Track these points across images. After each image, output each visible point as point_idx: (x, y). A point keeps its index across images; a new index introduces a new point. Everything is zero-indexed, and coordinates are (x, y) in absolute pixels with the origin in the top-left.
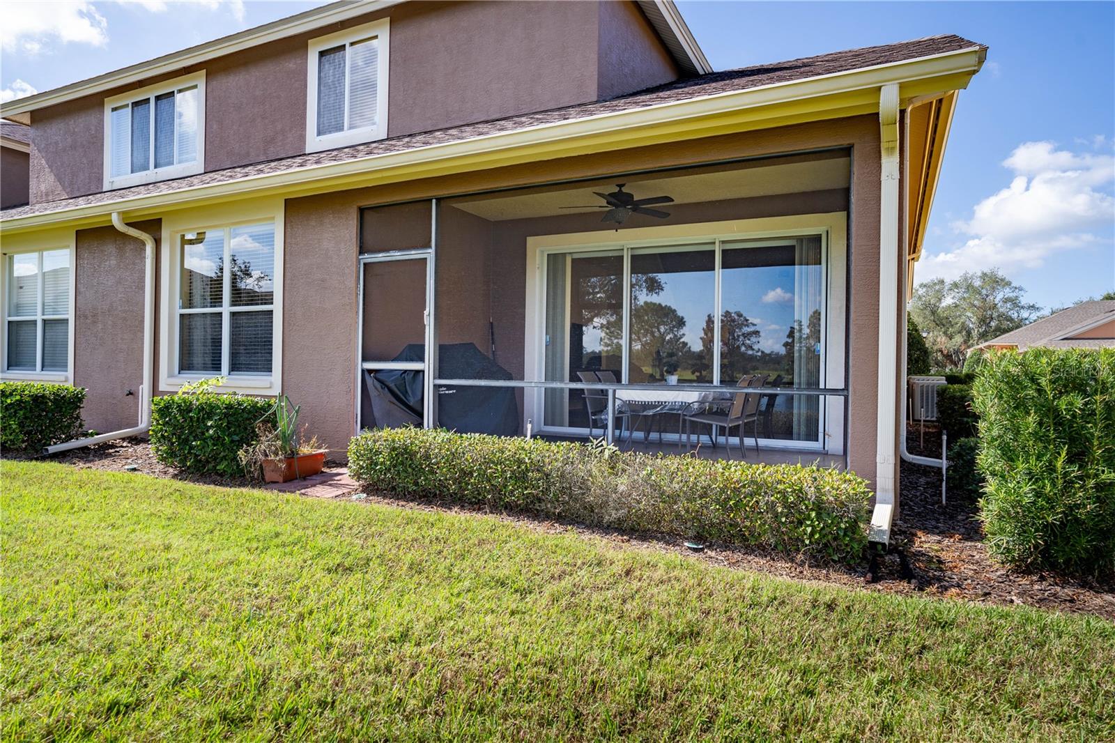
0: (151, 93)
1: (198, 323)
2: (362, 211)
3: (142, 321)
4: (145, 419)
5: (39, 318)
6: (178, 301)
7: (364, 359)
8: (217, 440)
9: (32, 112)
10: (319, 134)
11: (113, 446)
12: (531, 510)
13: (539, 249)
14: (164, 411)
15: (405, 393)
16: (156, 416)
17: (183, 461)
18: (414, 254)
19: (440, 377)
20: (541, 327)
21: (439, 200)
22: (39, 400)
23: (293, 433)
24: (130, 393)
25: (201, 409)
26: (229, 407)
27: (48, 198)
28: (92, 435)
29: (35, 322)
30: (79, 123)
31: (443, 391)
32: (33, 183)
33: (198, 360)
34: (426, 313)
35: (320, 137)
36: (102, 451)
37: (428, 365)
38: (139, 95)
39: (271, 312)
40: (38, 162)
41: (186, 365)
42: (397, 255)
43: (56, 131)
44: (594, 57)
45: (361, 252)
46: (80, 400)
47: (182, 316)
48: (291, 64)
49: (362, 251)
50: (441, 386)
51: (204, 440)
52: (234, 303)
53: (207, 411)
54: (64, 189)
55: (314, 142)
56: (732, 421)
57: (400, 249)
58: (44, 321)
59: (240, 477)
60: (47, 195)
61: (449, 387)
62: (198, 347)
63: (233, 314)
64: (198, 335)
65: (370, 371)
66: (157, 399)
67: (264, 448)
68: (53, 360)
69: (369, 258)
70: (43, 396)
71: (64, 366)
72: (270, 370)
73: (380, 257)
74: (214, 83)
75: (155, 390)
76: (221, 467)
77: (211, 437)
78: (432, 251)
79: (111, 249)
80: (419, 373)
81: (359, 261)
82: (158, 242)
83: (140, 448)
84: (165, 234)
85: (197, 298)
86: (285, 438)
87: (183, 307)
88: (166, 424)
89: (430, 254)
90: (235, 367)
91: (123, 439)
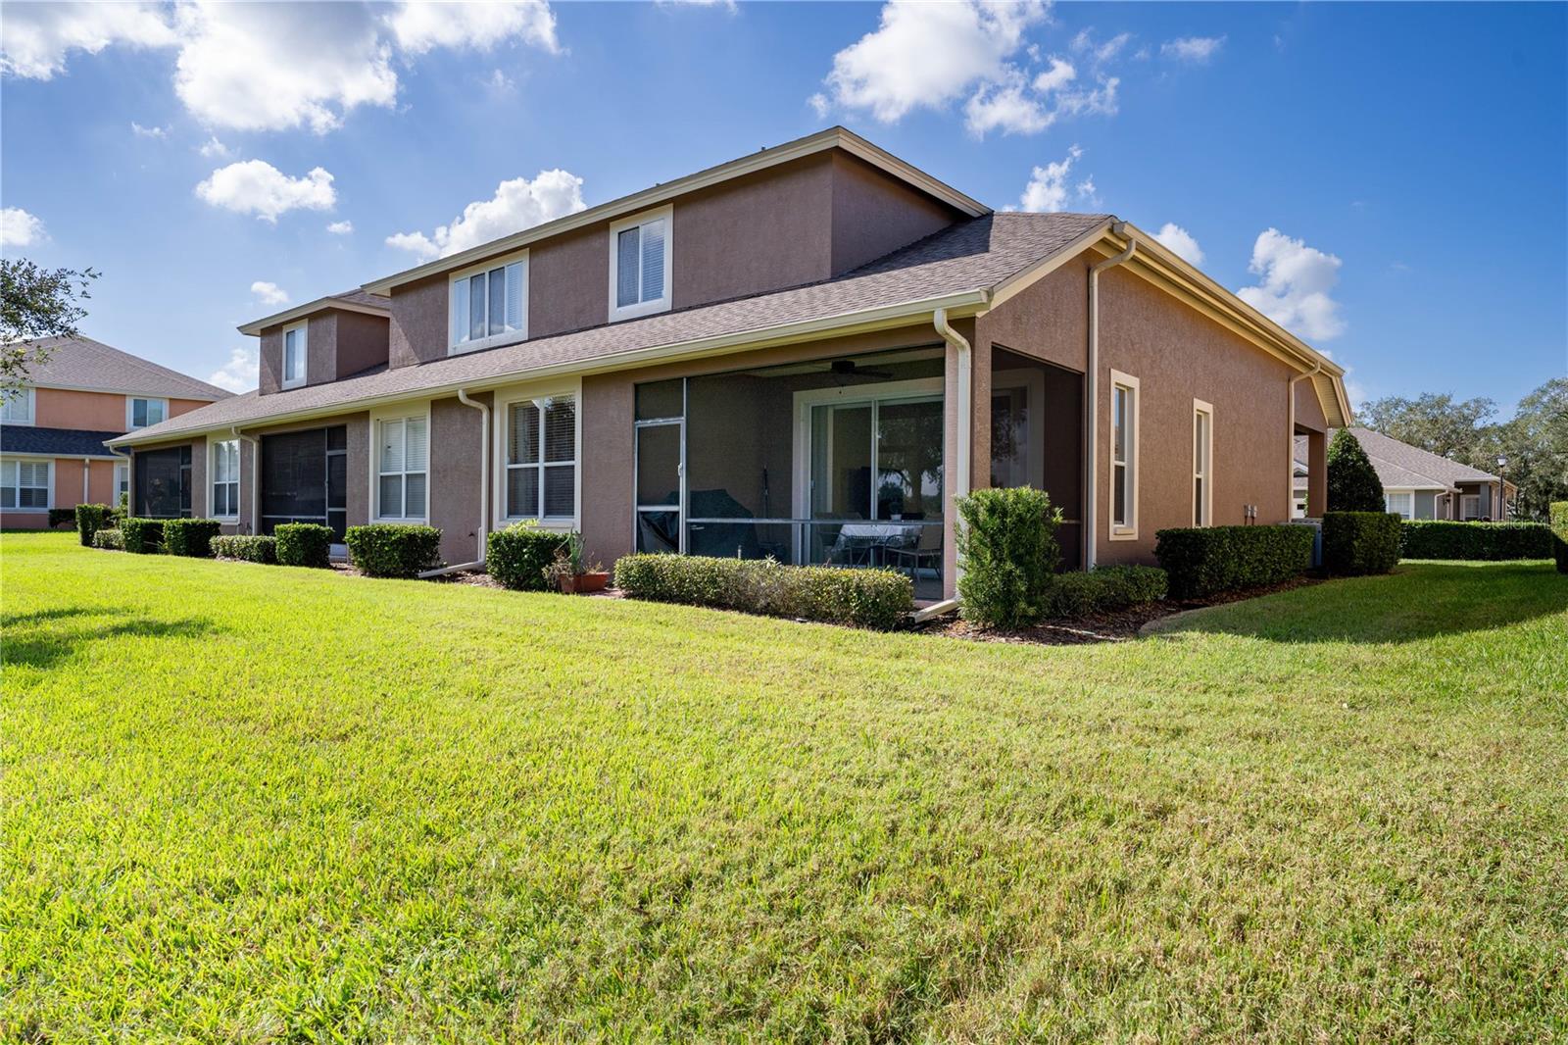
0: (485, 269)
1: (522, 476)
2: (637, 387)
3: (480, 476)
4: (483, 554)
5: (403, 473)
6: (506, 459)
7: (639, 504)
8: (530, 562)
9: (392, 289)
10: (619, 306)
11: (460, 575)
12: (719, 603)
13: (804, 402)
14: (496, 543)
15: (665, 529)
16: (490, 546)
17: (508, 579)
18: (672, 421)
19: (692, 517)
20: (806, 473)
21: (688, 379)
22: (412, 537)
23: (581, 558)
24: (472, 535)
25: (519, 540)
26: (538, 538)
27: (403, 363)
28: (446, 566)
29: (400, 476)
30: (428, 294)
31: (694, 528)
32: (392, 349)
33: (522, 506)
34: (679, 467)
35: (620, 309)
36: (454, 578)
37: (681, 508)
38: (476, 271)
39: (573, 467)
40: (396, 330)
41: (513, 511)
42: (660, 422)
43: (410, 300)
44: (828, 240)
45: (636, 419)
46: (438, 538)
47: (509, 470)
48: (596, 243)
49: (637, 417)
50: (692, 524)
51: (522, 563)
52: (546, 461)
53: (524, 541)
54: (416, 354)
55: (615, 312)
56: (922, 551)
57: (662, 417)
58: (407, 475)
59: (543, 587)
60: (403, 360)
61: (699, 524)
62: (522, 496)
63: (547, 468)
64: (522, 486)
65: (643, 513)
66: (491, 534)
67: (560, 566)
68: (414, 510)
69: (641, 423)
70: (415, 535)
71: (423, 514)
72: (573, 514)
73: (649, 423)
74: (536, 260)
75: (490, 528)
76: (532, 582)
77: (526, 560)
78: (683, 418)
79: (457, 416)
80: (676, 513)
81: (634, 427)
82: (491, 410)
83: (479, 577)
84: (497, 403)
85: (521, 456)
86: (575, 561)
87: (511, 463)
88: (497, 552)
89: (682, 421)
90: (548, 512)
91: (468, 571)
